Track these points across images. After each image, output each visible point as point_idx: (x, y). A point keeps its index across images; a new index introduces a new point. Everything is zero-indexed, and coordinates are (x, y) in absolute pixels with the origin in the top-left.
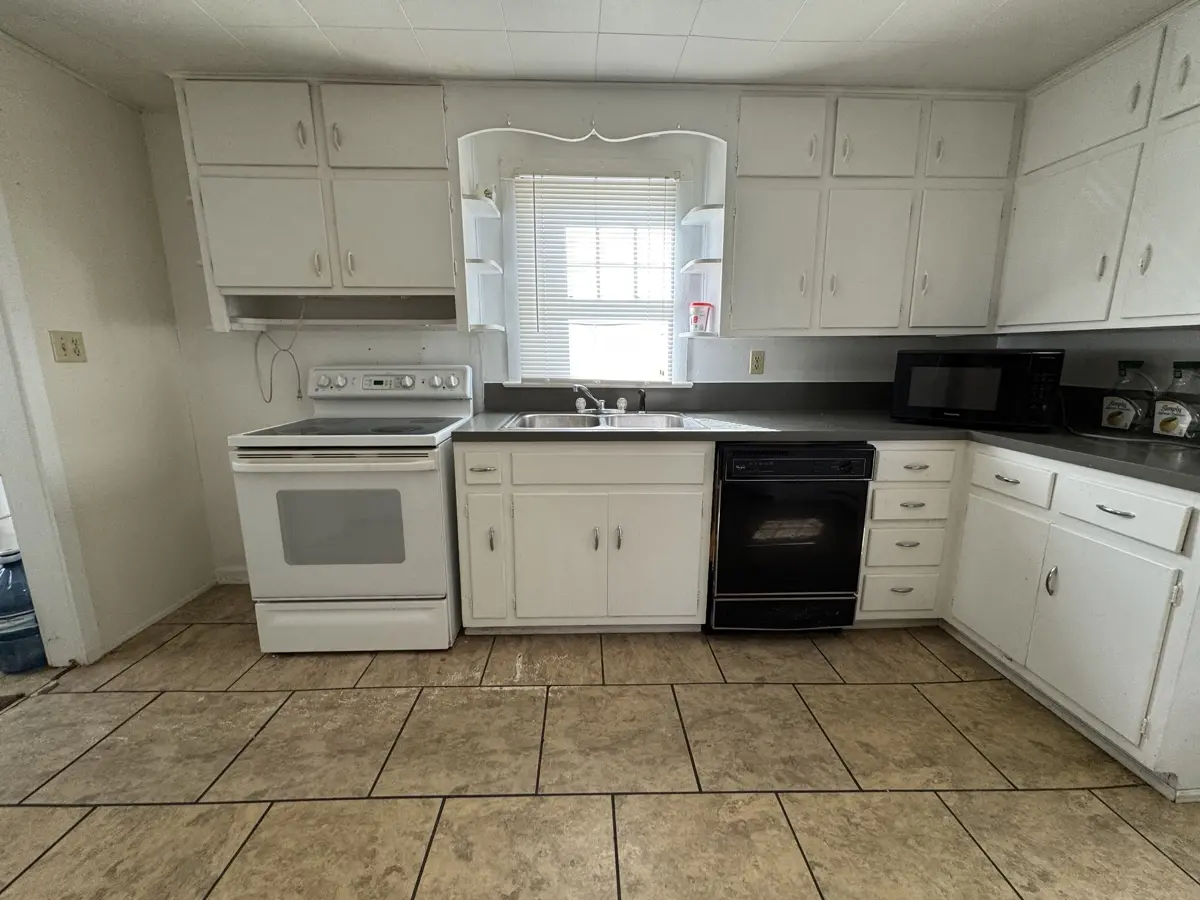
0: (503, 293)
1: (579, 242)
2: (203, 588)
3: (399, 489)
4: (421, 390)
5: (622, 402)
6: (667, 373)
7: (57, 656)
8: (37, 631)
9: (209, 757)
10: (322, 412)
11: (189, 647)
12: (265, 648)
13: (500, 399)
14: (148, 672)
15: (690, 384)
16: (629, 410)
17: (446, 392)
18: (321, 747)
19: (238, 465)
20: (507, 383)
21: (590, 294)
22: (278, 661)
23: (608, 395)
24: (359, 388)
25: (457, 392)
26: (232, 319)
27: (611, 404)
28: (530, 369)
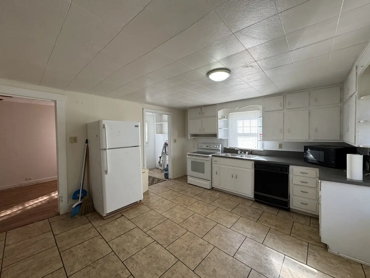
0: (227, 132)
1: (240, 123)
2: (184, 175)
3: (205, 163)
4: (213, 148)
5: (247, 153)
6: (257, 147)
7: (169, 178)
8: (168, 174)
9: (179, 190)
10: (200, 150)
11: (180, 180)
12: (188, 182)
13: (226, 150)
14: (177, 181)
15: (263, 150)
16: (248, 154)
17: (216, 149)
18: (190, 193)
19: (188, 157)
20: (227, 147)
21: (242, 132)
22: (189, 184)
23: (244, 151)
24: (205, 147)
25: (218, 149)
26: (191, 137)
27: (245, 153)
28: (231, 145)
